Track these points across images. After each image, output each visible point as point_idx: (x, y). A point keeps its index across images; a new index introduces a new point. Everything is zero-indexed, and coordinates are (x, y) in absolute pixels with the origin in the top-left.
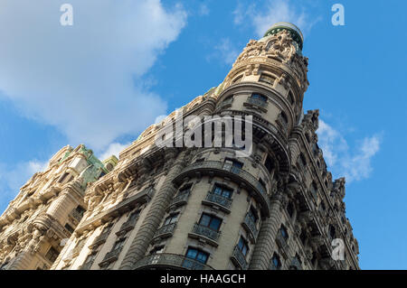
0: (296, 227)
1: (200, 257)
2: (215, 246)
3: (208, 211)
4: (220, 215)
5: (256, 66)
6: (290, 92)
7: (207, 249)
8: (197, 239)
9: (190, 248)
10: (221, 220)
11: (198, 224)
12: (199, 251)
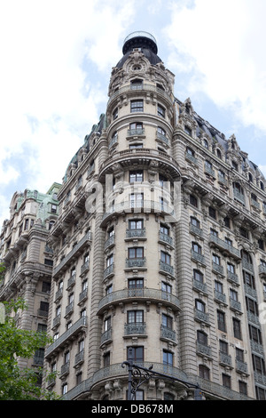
0: (203, 210)
1: (138, 283)
2: (145, 270)
3: (131, 245)
4: (140, 245)
5: (125, 96)
6: (159, 105)
7: (140, 275)
8: (131, 271)
9: (129, 280)
10: (143, 248)
11: (129, 259)
12: (136, 279)
